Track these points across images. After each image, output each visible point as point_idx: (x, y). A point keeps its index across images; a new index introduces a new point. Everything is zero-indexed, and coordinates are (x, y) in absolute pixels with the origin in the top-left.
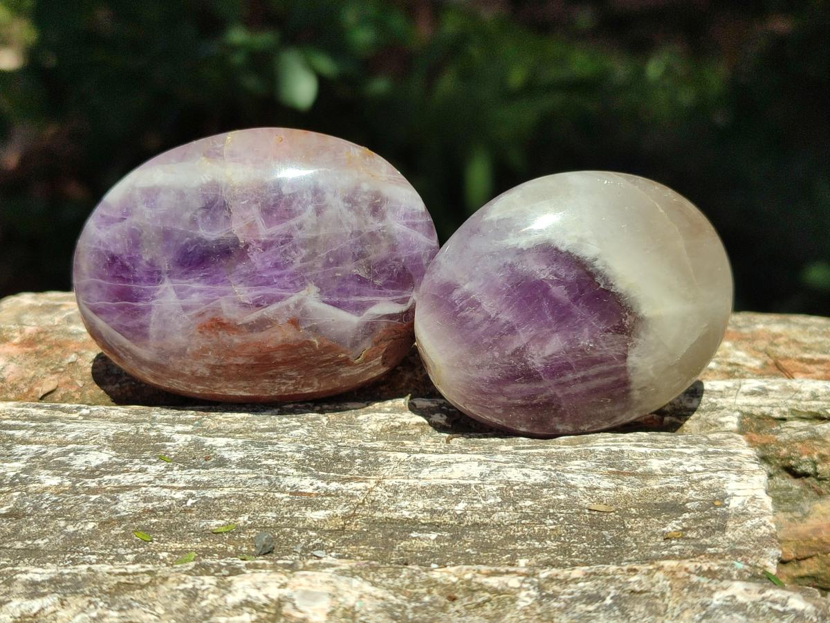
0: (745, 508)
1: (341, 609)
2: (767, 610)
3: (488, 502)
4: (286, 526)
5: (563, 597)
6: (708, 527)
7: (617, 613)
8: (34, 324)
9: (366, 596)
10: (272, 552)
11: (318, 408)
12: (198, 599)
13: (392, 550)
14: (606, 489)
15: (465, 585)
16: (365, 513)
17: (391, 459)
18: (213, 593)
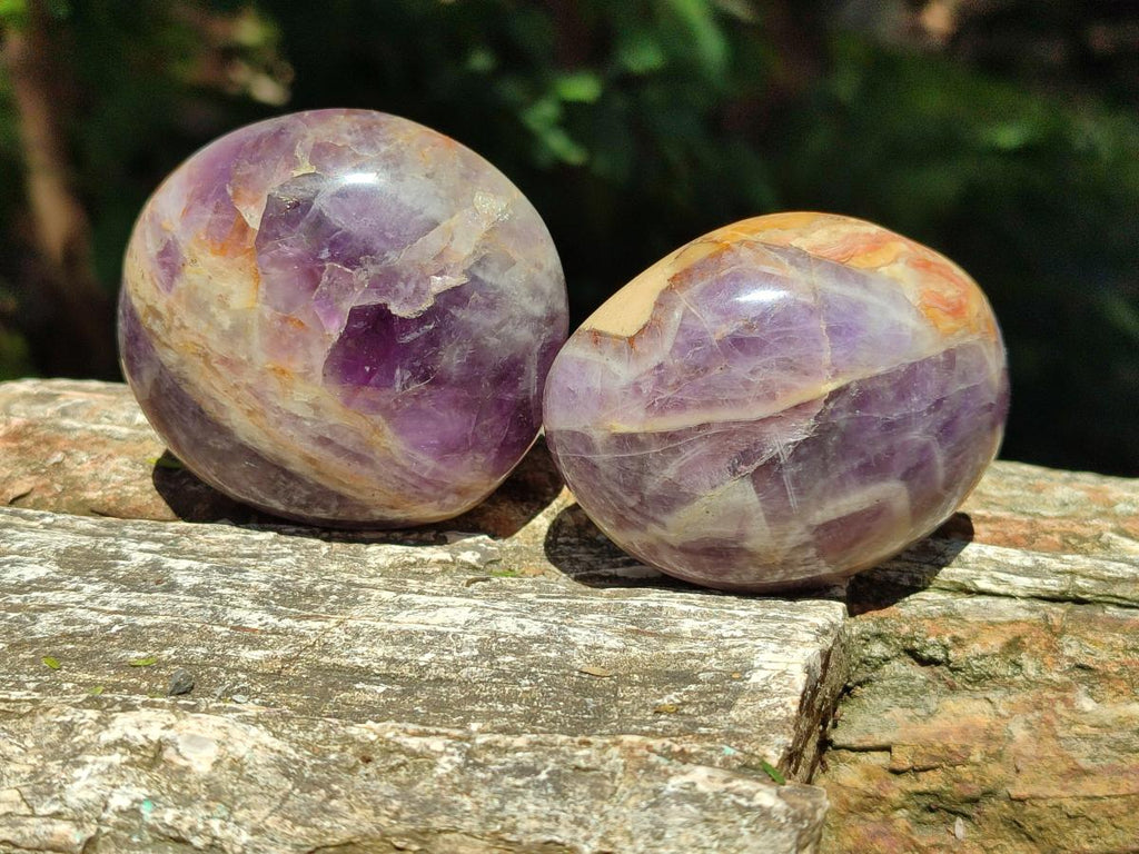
0: (768, 685)
1: (229, 759)
2: (730, 804)
3: (461, 655)
4: (214, 665)
5: (492, 767)
6: (711, 703)
7: (550, 791)
8: (23, 414)
9: (259, 747)
10: (189, 693)
11: (325, 535)
12: (73, 734)
13: (328, 702)
14: (609, 650)
15: (384, 746)
16: (311, 656)
17: (373, 598)
18: (90, 728)
